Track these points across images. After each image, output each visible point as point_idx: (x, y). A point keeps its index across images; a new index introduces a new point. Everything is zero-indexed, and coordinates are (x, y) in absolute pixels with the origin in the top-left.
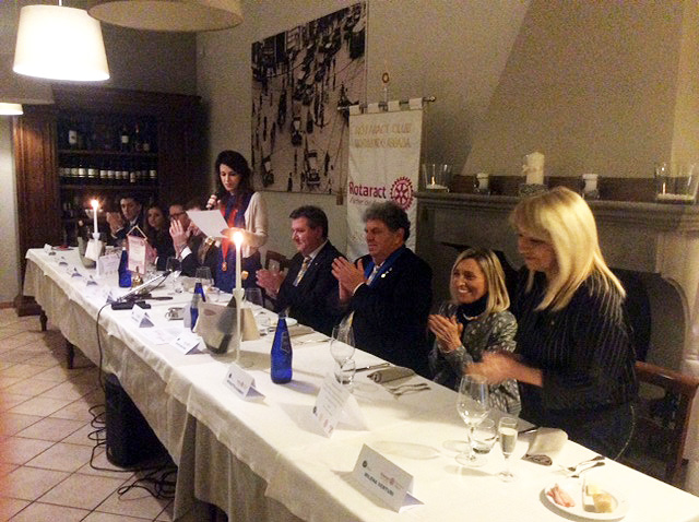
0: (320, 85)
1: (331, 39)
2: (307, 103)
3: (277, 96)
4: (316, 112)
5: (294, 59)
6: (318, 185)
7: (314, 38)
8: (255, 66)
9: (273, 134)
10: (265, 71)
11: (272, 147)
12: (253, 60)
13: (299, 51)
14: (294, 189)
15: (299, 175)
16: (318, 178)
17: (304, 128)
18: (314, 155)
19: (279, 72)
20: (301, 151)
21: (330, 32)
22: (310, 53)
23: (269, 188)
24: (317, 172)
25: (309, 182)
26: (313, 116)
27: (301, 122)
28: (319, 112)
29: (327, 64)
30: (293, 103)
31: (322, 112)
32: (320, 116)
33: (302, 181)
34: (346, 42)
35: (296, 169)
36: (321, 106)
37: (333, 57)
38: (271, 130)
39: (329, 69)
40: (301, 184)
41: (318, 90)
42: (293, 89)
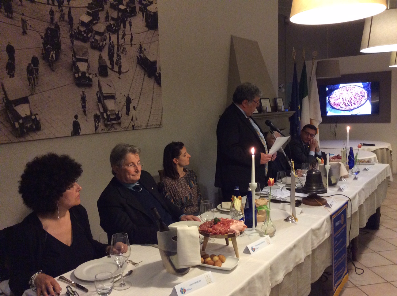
0: (114, 38)
2: (96, 47)
6: (119, 124)
14: (82, 132)
16: (118, 117)
18: (113, 97)
20: (91, 94)
23: (29, 138)
24: (117, 113)
25: (106, 122)
26: (108, 63)
27: (89, 65)
28: (115, 59)
29: (121, 22)
30: (72, 42)
31: (119, 60)
32: (117, 64)
33: (95, 122)
34: (141, 13)
35: (84, 111)
36: (118, 55)
37: (129, 19)
38: (29, 64)
39: (124, 27)
40: (95, 125)
41: (112, 40)
42: (72, 27)
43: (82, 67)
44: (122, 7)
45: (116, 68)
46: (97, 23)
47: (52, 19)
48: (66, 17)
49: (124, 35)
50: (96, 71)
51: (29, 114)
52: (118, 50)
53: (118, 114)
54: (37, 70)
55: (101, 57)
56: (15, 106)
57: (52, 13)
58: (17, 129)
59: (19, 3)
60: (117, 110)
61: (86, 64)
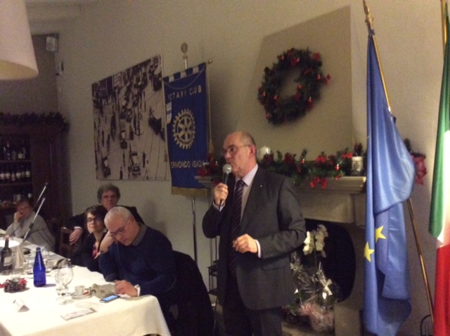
0: (136, 109)
1: (141, 79)
2: (129, 121)
3: (110, 116)
4: (135, 127)
5: (119, 92)
6: (139, 174)
7: (131, 79)
8: (95, 99)
9: (108, 143)
10: (101, 101)
11: (108, 150)
12: (93, 94)
13: (122, 87)
14: (123, 177)
15: (127, 168)
16: (139, 170)
17: (128, 137)
18: (135, 154)
19: (110, 101)
20: (127, 152)
21: (140, 74)
22: (129, 89)
23: (107, 178)
24: (138, 166)
25: (133, 172)
26: (134, 129)
28: (137, 126)
29: (140, 95)
30: (120, 121)
31: (139, 126)
32: (138, 129)
33: (129, 172)
34: (151, 81)
35: (124, 165)
36: (138, 122)
37: (143, 91)
38: (107, 139)
39: (141, 98)
40: (129, 174)
41: (135, 112)
42: (119, 112)
43: (123, 135)
44: (140, 83)
45: (138, 133)
47: (113, 111)
49: (141, 105)
51: (107, 165)
55: (130, 127)
56: (104, 161)
57: (113, 107)
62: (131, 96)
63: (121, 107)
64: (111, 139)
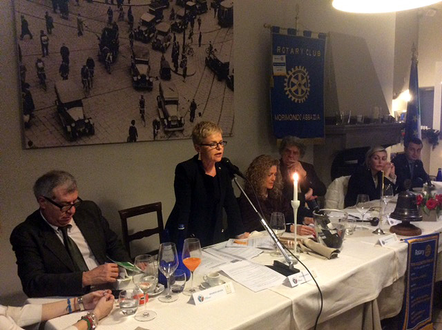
6: (181, 131)
15: (148, 122)
16: (180, 124)
20: (151, 99)
23: (81, 142)
24: (179, 119)
25: (166, 129)
27: (149, 67)
28: (179, 61)
29: (189, 20)
30: (131, 43)
31: (184, 62)
32: (181, 67)
33: (154, 128)
34: (213, 10)
35: (143, 117)
36: (183, 57)
37: (198, 17)
38: (84, 66)
39: (192, 26)
40: (154, 131)
41: (177, 40)
42: (131, 27)
43: (142, 69)
46: (160, 22)
47: (110, 19)
48: (126, 17)
49: (191, 34)
50: (158, 74)
51: (82, 117)
52: (184, 51)
53: (181, 120)
54: (92, 73)
55: (163, 59)
56: (68, 109)
57: (110, 12)
58: (69, 133)
59: (76, 3)
60: (180, 116)
61: (147, 67)
62: (166, 13)
63: (136, 21)
64: (98, 69)
